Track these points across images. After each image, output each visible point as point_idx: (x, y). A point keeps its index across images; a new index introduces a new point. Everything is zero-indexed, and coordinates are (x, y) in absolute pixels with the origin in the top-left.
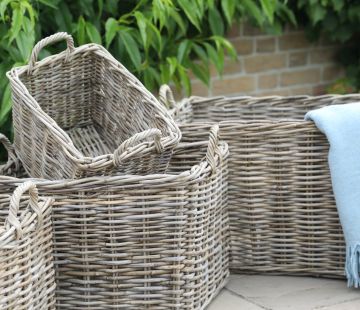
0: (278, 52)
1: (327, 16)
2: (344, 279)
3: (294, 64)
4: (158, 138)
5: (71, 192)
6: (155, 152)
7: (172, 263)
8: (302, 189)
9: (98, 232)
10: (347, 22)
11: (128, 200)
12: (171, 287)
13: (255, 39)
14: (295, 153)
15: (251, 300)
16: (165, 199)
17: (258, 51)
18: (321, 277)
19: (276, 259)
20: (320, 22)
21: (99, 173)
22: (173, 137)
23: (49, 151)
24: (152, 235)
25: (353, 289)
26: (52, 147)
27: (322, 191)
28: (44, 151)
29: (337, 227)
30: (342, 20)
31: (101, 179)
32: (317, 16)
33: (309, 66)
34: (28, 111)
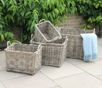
0: (74, 17)
1: (83, 12)
2: (83, 60)
3: (76, 19)
4: (58, 38)
5: (45, 45)
6: (58, 40)
7: (59, 57)
8: (78, 46)
9: (48, 51)
10: (86, 13)
11: (53, 47)
12: (59, 60)
13: (70, 14)
14: (78, 40)
15: (69, 62)
16: (59, 47)
17: (70, 16)
18: (80, 59)
19: (73, 56)
20: (81, 13)
21: (49, 43)
22: (60, 38)
23: (41, 38)
24: (57, 53)
25: (84, 61)
26: (42, 38)
27: (81, 46)
28: (40, 38)
29: (83, 52)
30: (85, 13)
31: (50, 44)
32: (81, 12)
33: (79, 19)
34: (38, 32)
